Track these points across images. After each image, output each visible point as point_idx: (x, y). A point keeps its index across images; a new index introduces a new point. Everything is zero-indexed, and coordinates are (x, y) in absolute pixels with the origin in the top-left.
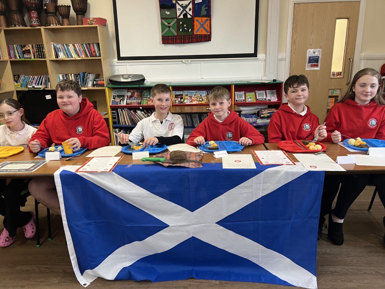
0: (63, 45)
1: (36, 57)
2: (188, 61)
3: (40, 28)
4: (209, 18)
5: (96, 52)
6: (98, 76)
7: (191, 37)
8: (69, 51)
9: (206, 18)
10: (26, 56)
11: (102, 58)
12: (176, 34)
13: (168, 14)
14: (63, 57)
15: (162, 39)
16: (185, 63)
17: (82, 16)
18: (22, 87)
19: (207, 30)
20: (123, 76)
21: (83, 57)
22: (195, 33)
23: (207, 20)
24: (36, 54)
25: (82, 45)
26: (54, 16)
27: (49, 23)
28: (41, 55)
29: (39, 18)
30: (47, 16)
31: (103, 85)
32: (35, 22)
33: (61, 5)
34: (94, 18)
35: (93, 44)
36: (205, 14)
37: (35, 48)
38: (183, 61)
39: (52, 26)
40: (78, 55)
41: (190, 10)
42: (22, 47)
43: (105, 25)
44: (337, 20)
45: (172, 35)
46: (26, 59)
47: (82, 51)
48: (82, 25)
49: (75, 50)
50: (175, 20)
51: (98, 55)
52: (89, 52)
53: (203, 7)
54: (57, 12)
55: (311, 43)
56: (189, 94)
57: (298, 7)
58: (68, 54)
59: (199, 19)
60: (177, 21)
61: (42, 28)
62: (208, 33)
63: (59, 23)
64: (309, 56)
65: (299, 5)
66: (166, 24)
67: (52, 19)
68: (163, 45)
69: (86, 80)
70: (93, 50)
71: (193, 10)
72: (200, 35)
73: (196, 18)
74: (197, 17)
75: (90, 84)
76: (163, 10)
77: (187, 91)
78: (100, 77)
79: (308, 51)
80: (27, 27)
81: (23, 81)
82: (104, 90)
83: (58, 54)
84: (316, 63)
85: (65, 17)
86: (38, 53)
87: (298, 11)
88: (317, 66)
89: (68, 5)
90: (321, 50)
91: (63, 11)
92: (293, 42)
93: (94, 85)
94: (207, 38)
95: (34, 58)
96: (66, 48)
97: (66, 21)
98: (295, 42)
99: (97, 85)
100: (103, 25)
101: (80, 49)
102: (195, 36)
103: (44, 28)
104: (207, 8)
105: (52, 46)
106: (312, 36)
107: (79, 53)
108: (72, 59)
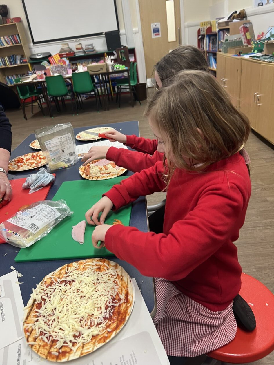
5: (18, 40)
6: (23, 56)
11: (22, 44)
17: (6, 17)
20: (37, 54)
21: (11, 44)
25: (9, 36)
31: (26, 62)
34: (13, 18)
35: (15, 35)
38: (74, 40)
40: (8, 44)
43: (21, 22)
44: (166, 1)
47: (10, 40)
48: (7, 23)
49: (6, 41)
51: (19, 42)
52: (14, 41)
55: (153, 19)
58: (1, 44)
64: (153, 28)
69: (16, 60)
70: (16, 39)
75: (19, 62)
78: (24, 57)
79: (152, 25)
82: (28, 65)
84: (158, 33)
88: (159, 34)
90: (159, 23)
92: (142, 20)
93: (21, 63)
99: (23, 62)
101: (8, 39)
107: (8, 42)
108: (4, 47)
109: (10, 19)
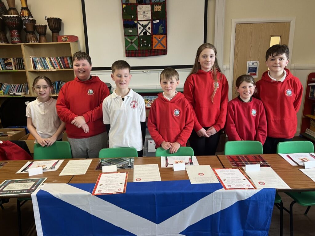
0: (41, 58)
1: (17, 68)
2: (148, 71)
3: (20, 45)
4: (165, 36)
5: (69, 64)
7: (151, 51)
8: (45, 64)
9: (163, 36)
10: (8, 67)
12: (137, 49)
13: (131, 32)
14: (40, 69)
15: (126, 53)
16: (145, 73)
17: (57, 33)
18: (4, 93)
19: (164, 45)
21: (58, 68)
22: (154, 48)
23: (163, 37)
24: (16, 66)
25: (57, 58)
26: (32, 35)
27: (28, 40)
28: (22, 67)
29: (19, 36)
30: (27, 34)
32: (16, 39)
33: (38, 25)
34: (67, 36)
35: (66, 57)
36: (162, 32)
37: (16, 61)
38: (144, 71)
39: (31, 43)
40: (54, 67)
41: (149, 29)
42: (5, 60)
43: (77, 42)
44: (271, 37)
45: (134, 50)
46: (8, 71)
47: (57, 63)
48: (57, 42)
49: (51, 62)
50: (137, 37)
51: (70, 66)
52: (63, 65)
53: (160, 27)
54: (35, 30)
55: (250, 56)
56: (149, 99)
57: (239, 27)
58: (44, 65)
59: (157, 36)
60: (138, 38)
61: (22, 44)
62: (164, 48)
63: (37, 40)
64: (249, 66)
65: (240, 25)
66: (129, 40)
67: (30, 37)
68: (127, 58)
70: (66, 63)
71: (152, 29)
72: (158, 49)
73: (154, 36)
74: (155, 34)
76: (127, 29)
77: (148, 96)
79: (248, 62)
80: (9, 43)
81: (6, 88)
83: (36, 66)
84: (254, 73)
85: (42, 35)
86: (18, 65)
87: (239, 30)
88: (255, 75)
89: (45, 25)
90: (258, 62)
91: (40, 30)
92: (236, 55)
94: (164, 52)
95: (15, 69)
96: (43, 61)
97: (43, 38)
98: (237, 55)
100: (75, 42)
101: (55, 61)
102: (154, 50)
103: (24, 45)
104: (163, 27)
105: (31, 59)
106: (251, 50)
107: (55, 65)
108: (48, 70)
109: (63, 36)
